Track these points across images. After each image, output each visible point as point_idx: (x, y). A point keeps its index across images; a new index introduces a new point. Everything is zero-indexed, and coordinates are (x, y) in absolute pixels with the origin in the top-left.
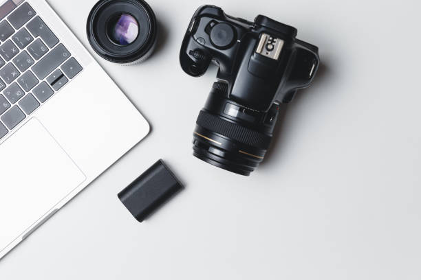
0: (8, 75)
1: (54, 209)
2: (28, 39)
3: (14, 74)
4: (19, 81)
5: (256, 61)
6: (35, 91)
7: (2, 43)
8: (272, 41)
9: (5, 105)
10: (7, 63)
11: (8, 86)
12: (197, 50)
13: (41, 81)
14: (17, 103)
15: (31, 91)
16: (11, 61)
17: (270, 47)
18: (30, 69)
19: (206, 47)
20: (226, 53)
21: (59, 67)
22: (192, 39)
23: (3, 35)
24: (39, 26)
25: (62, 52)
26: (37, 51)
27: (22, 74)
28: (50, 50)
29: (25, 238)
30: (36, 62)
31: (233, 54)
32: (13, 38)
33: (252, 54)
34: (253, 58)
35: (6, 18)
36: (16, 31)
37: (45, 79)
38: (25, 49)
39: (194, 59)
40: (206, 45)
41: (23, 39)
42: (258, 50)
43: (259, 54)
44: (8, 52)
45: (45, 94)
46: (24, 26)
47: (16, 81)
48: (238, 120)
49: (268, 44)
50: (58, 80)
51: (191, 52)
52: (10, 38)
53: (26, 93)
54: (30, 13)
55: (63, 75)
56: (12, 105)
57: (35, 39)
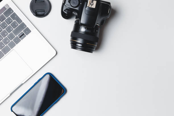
0: (4, 34)
1: (21, 83)
2: (11, 21)
3: (6, 34)
4: (8, 36)
5: (88, 9)
6: (14, 40)
7: (1, 23)
8: (92, 2)
9: (3, 45)
10: (3, 30)
11: (4, 38)
12: (67, 9)
13: (16, 36)
14: (7, 45)
15: (12, 40)
16: (5, 29)
17: (92, 4)
18: (12, 32)
19: (70, 8)
20: (77, 9)
21: (22, 31)
22: (64, 6)
23: (1, 20)
24: (15, 16)
25: (23, 25)
26: (14, 25)
27: (9, 34)
28: (19, 25)
29: (11, 94)
30: (14, 29)
31: (79, 9)
32: (5, 21)
33: (86, 7)
34: (86, 9)
35: (2, 14)
36: (6, 18)
37: (17, 36)
38: (10, 25)
39: (66, 13)
40: (70, 7)
41: (9, 21)
42: (88, 6)
43: (88, 7)
44: (4, 26)
45: (17, 41)
46: (9, 16)
47: (6, 36)
48: (85, 32)
49: (91, 3)
50: (22, 36)
51: (65, 10)
52: (4, 21)
53: (11, 41)
54: (11, 11)
55: (24, 34)
56: (5, 45)
57: (13, 21)
